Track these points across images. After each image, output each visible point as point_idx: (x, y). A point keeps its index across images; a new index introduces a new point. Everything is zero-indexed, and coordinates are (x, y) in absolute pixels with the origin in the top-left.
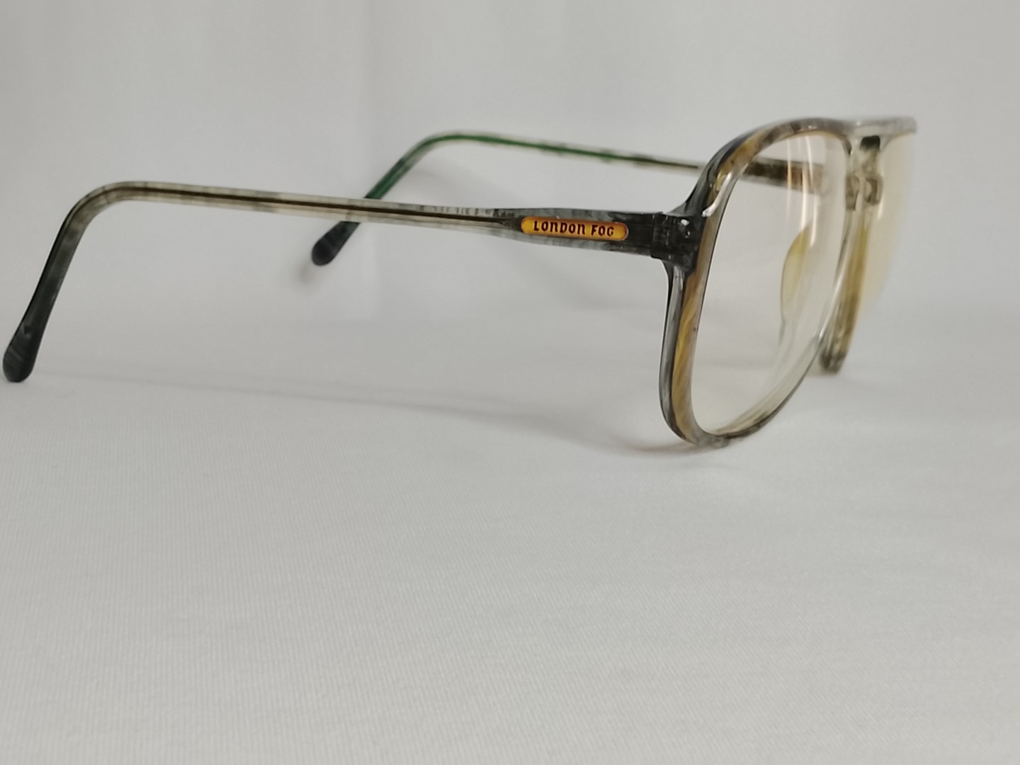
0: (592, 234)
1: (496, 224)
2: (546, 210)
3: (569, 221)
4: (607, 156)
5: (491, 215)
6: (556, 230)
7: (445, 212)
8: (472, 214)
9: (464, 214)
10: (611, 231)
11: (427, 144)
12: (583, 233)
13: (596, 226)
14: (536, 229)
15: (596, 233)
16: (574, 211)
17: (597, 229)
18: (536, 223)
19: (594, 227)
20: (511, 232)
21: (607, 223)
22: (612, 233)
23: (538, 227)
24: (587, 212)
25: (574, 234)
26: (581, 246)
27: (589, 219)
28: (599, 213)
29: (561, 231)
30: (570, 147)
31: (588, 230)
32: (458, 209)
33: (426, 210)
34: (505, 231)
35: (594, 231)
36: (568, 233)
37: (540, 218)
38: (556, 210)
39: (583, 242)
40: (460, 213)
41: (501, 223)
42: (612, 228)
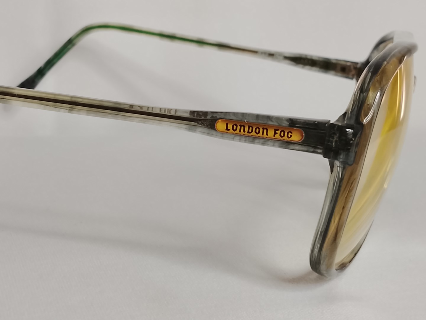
0: (274, 136)
1: (193, 123)
2: (235, 114)
3: (254, 124)
4: (201, 42)
5: (187, 115)
6: (244, 131)
7: (150, 111)
8: (173, 113)
9: (166, 113)
10: (290, 134)
11: (87, 30)
12: (267, 134)
13: (278, 130)
14: (227, 129)
15: (277, 136)
16: (258, 116)
17: (278, 132)
18: (227, 124)
19: (276, 130)
20: (206, 130)
21: (285, 128)
22: (291, 136)
23: (229, 128)
24: (269, 118)
25: (259, 135)
26: (263, 144)
27: (270, 123)
28: (278, 119)
29: (249, 132)
30: (178, 36)
31: (271, 133)
32: (161, 109)
33: (135, 109)
34: (200, 129)
35: (275, 133)
36: (253, 133)
37: (231, 121)
38: (243, 114)
39: (265, 141)
40: (163, 112)
41: (198, 123)
42: (291, 133)
